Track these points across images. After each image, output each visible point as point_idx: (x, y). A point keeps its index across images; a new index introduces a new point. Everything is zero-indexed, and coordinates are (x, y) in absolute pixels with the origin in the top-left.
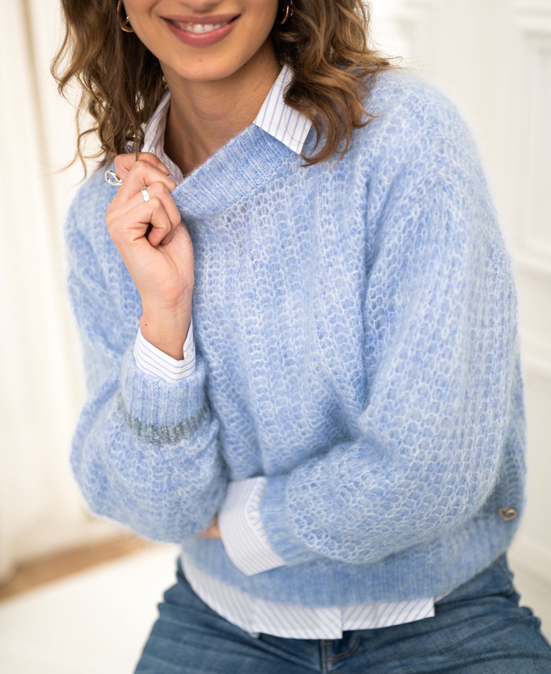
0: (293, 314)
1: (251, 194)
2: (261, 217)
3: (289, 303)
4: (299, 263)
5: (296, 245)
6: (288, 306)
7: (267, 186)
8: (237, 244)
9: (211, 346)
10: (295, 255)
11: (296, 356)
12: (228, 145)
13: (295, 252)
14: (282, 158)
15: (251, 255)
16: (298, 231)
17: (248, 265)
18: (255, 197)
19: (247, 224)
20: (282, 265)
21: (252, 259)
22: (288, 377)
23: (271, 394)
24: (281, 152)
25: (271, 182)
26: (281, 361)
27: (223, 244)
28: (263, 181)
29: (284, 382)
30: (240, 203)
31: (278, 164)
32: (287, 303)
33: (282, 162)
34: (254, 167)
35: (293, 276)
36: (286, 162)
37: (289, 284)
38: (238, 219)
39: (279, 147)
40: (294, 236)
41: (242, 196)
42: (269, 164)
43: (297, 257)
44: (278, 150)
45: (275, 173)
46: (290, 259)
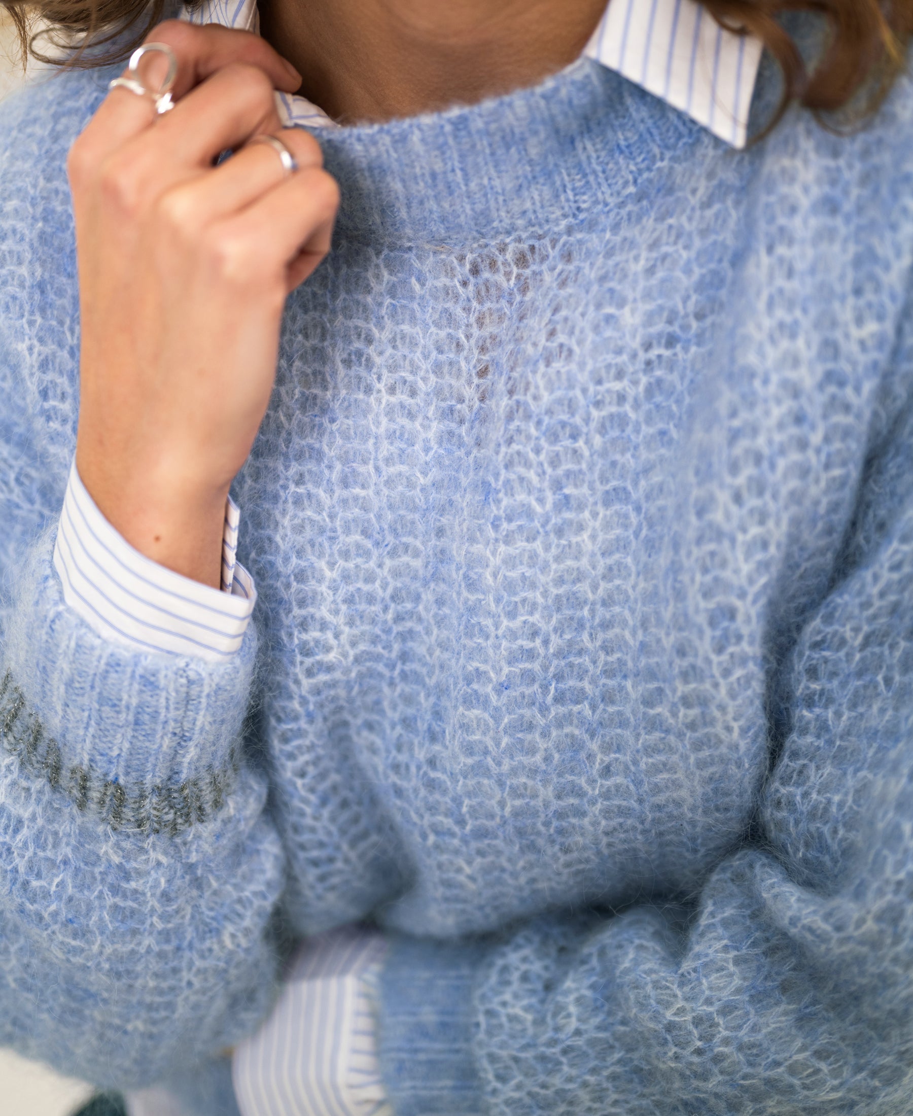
0: (601, 569)
1: (556, 229)
2: (563, 293)
3: (593, 537)
4: (637, 431)
5: (635, 383)
6: (588, 546)
7: (603, 218)
8: (473, 341)
9: (344, 608)
10: (627, 408)
11: (593, 681)
12: (539, 90)
13: (630, 400)
14: (656, 150)
15: (511, 383)
16: (648, 346)
17: (497, 405)
18: (564, 238)
19: (518, 298)
20: (585, 430)
21: (511, 392)
22: (554, 733)
23: (499, 764)
24: (655, 131)
25: (616, 210)
26: (545, 688)
27: (433, 329)
28: (596, 202)
29: (542, 745)
30: (519, 240)
31: (643, 166)
32: (585, 535)
33: (653, 160)
34: (583, 157)
35: (614, 464)
36: (665, 164)
37: (598, 484)
38: (500, 278)
39: (651, 117)
40: (634, 356)
41: (533, 226)
42: (621, 160)
43: (632, 415)
44: (650, 122)
45: (631, 189)
46: (611, 416)
